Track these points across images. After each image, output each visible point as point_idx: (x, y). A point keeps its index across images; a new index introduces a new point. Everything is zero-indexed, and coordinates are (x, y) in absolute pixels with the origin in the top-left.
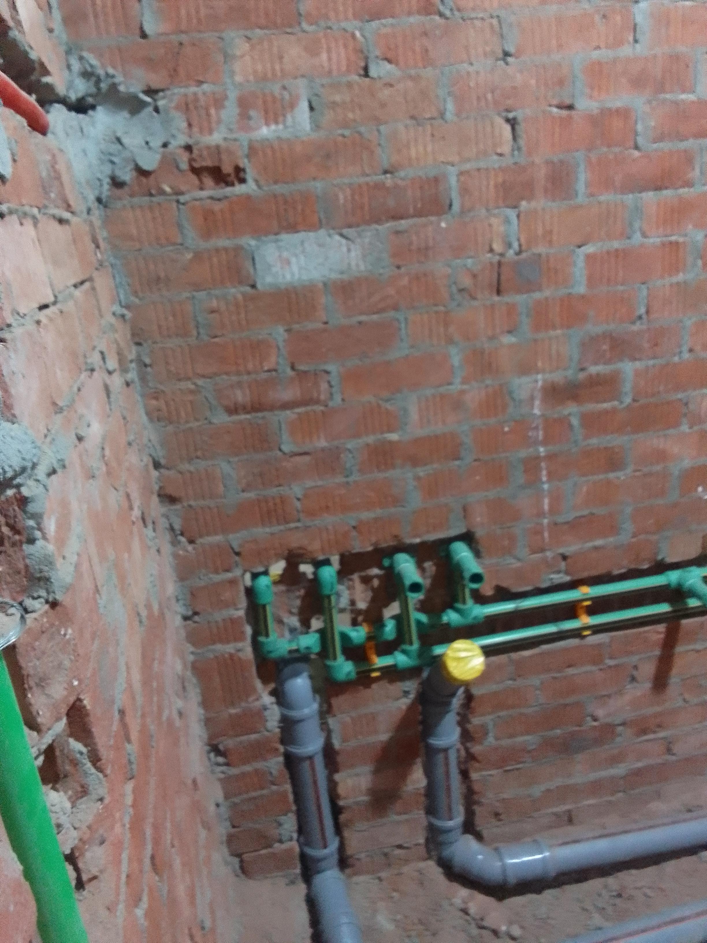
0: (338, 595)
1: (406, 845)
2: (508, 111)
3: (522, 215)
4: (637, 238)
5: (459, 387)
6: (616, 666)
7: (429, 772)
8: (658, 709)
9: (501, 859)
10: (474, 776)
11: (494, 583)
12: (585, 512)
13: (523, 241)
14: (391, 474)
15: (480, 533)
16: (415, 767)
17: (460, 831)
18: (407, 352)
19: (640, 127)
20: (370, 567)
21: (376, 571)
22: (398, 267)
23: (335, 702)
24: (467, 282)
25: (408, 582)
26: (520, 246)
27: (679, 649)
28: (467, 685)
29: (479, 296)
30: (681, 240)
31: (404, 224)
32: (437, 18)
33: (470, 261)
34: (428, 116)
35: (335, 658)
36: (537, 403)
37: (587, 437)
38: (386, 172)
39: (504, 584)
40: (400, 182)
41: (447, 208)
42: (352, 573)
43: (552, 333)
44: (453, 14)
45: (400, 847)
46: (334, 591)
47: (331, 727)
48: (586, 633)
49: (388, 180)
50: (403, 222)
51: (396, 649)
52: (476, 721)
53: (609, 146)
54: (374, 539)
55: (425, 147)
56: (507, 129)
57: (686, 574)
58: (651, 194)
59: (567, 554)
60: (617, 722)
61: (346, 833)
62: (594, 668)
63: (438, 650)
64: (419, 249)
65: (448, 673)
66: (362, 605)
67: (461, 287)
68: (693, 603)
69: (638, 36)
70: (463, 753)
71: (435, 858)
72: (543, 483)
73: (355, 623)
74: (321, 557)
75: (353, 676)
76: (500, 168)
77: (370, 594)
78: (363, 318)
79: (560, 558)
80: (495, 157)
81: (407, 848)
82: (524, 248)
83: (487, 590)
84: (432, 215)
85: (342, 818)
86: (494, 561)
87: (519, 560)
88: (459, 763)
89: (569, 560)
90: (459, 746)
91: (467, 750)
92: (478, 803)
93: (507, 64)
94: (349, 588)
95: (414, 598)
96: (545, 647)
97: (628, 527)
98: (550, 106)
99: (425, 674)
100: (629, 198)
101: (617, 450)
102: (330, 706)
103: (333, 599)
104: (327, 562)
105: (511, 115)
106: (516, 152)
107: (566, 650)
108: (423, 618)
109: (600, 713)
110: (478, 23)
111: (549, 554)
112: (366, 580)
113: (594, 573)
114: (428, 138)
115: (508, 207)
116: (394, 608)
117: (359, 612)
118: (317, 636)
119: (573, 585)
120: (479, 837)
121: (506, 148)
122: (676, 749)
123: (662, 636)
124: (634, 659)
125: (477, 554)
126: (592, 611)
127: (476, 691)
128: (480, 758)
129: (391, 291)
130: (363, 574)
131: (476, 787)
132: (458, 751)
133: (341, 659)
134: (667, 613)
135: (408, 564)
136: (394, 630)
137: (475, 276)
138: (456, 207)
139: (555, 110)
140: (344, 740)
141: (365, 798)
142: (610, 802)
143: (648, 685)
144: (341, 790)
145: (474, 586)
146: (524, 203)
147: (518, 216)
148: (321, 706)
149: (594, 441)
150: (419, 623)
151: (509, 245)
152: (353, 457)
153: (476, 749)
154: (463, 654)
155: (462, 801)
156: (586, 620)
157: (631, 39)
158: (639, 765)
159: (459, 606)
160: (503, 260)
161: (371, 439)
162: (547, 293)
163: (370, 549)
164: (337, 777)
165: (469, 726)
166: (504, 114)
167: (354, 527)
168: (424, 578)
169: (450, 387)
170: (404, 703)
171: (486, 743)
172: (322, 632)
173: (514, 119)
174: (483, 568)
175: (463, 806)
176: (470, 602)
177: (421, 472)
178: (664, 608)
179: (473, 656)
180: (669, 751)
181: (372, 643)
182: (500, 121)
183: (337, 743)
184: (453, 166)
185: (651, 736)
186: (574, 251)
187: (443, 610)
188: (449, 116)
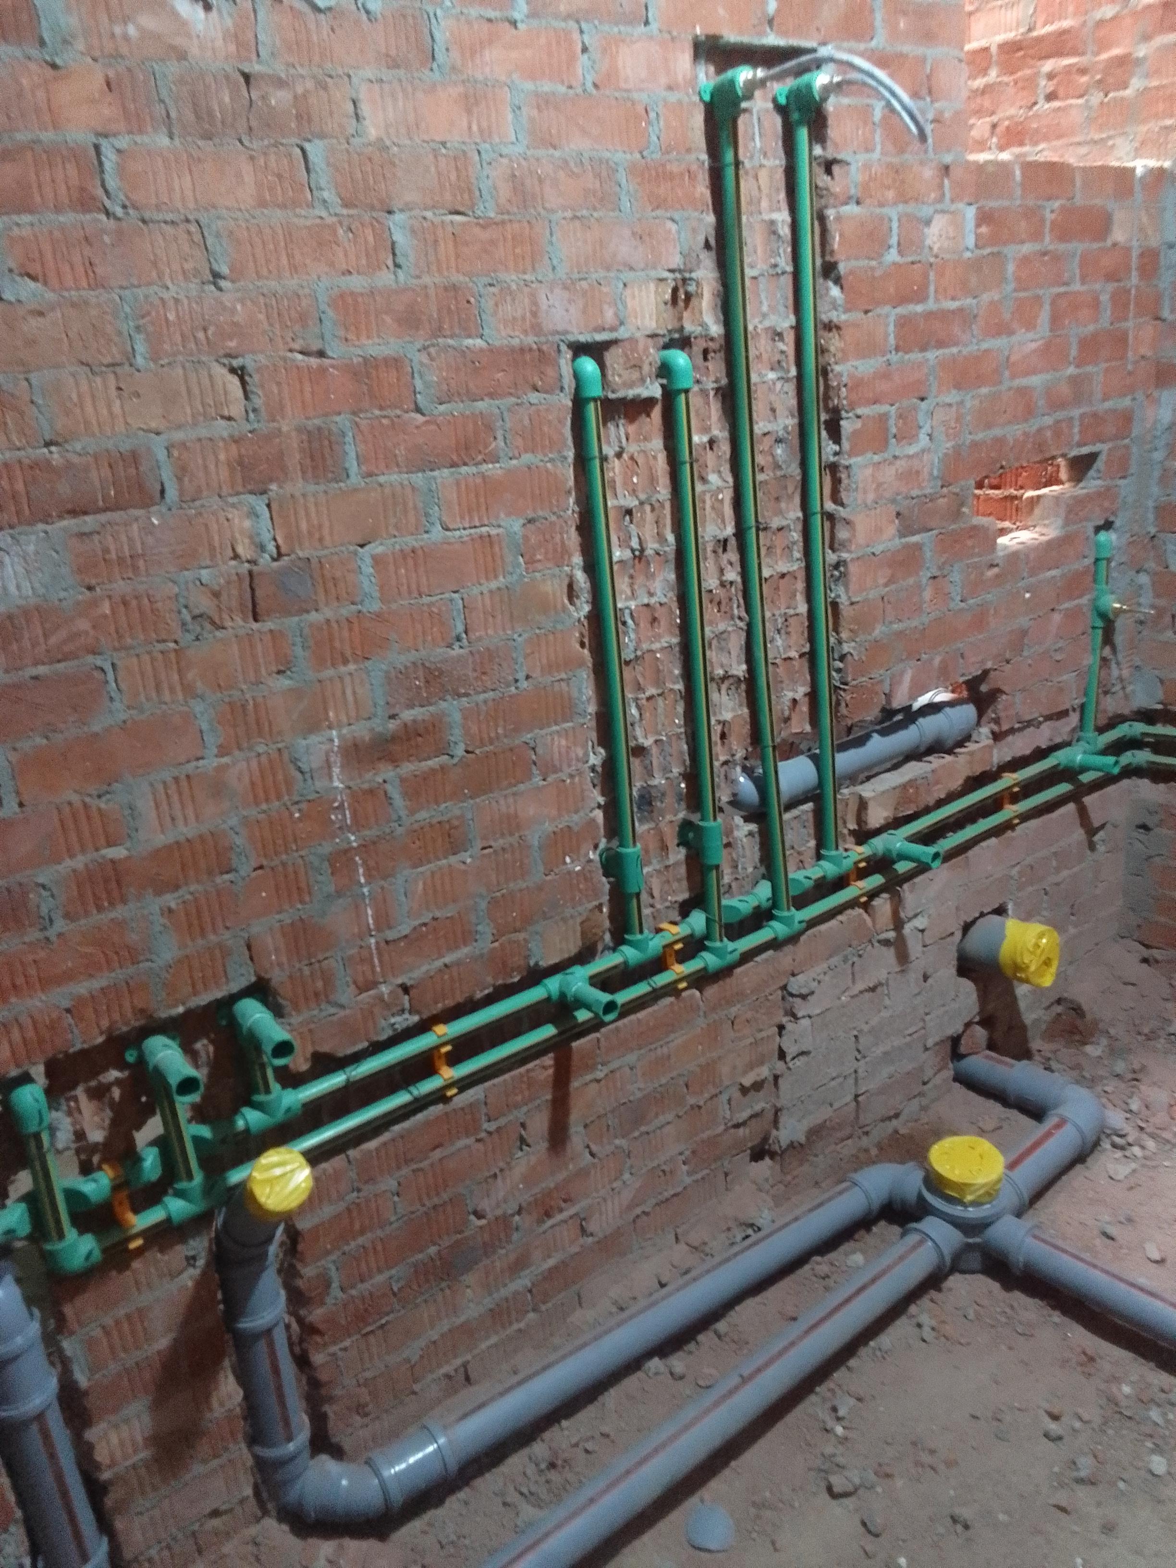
0: (52, 1130)
1: (224, 1508)
2: (229, 356)
3: (274, 506)
4: (437, 533)
5: (216, 762)
6: (498, 1130)
7: (244, 1378)
8: (561, 1176)
9: (377, 1474)
10: (318, 1358)
11: (310, 1050)
12: (426, 918)
13: (280, 541)
14: (120, 912)
15: (277, 977)
16: (222, 1375)
17: (306, 1454)
18: (123, 716)
19: (419, 384)
20: (105, 1069)
21: (114, 1074)
22: (90, 588)
23: (68, 1310)
24: (205, 604)
25: (174, 1081)
26: (278, 547)
27: (575, 1084)
28: (287, 1218)
29: (228, 623)
30: (494, 532)
31: (89, 522)
32: (103, 217)
33: (204, 573)
34: (108, 360)
35: (61, 1236)
36: (336, 770)
37: (412, 812)
38: (48, 444)
39: (325, 1048)
40: (76, 459)
41: (158, 495)
42: (74, 1087)
43: (343, 669)
44: (127, 214)
45: (215, 1513)
46: (45, 1124)
47: (69, 1353)
48: (450, 1093)
49: (55, 455)
50: (88, 519)
51: (165, 1193)
52: (309, 1271)
53: (381, 408)
54: (105, 1023)
55: (109, 407)
56: (235, 381)
57: (569, 977)
58: (446, 472)
59: (409, 983)
60: (510, 1212)
61: (119, 1524)
62: (470, 1141)
63: (235, 1177)
64: (121, 560)
65: (260, 1206)
66: (96, 1136)
67: (197, 612)
68: (582, 1015)
69: (400, 260)
70: (295, 1326)
71: (274, 1513)
72: (361, 886)
73: (86, 1169)
74: (14, 1072)
75: (97, 1255)
76: (231, 437)
77: (108, 1114)
78: (42, 670)
79: (400, 991)
80: (223, 423)
81: (226, 1512)
82: (284, 550)
83: (299, 1062)
84: (135, 507)
85: (109, 1501)
86: (306, 1015)
87: (342, 1007)
88: (291, 1345)
89: (413, 992)
90: (287, 1318)
91: (300, 1321)
92: (330, 1399)
93: (220, 289)
94: (70, 1113)
95: (184, 1103)
96: (397, 1128)
97: (486, 929)
98: (291, 351)
99: (219, 1221)
100: (418, 478)
101: (456, 823)
102: (61, 1320)
103: (45, 1137)
104: (26, 1079)
105: (236, 363)
106: (252, 416)
107: (427, 1123)
108: (205, 1131)
109: (485, 1205)
110: (168, 229)
111: (384, 989)
112: (98, 1094)
113: (450, 1003)
114: (113, 392)
115: (251, 492)
116: (154, 1127)
117: (94, 1148)
118: (23, 1206)
119: (423, 1027)
120: (337, 1453)
121: (237, 409)
122: (592, 1227)
123: (551, 1071)
124: (520, 1114)
125: (278, 1012)
126: (453, 1060)
127: (303, 1225)
128: (321, 1327)
129: (83, 625)
130: (93, 1083)
131: (323, 1376)
132: (288, 1327)
133: (71, 1234)
134: (554, 1037)
135: (169, 1052)
136: (158, 1162)
137: (216, 595)
138: (172, 493)
139: (300, 357)
140: (93, 1370)
141: (144, 1454)
142: (520, 1330)
143: (545, 1145)
144: (101, 1455)
145: (280, 1062)
146: (274, 487)
147: (269, 506)
148: (44, 1323)
149: (423, 815)
150: (198, 1141)
151: (262, 548)
152: (53, 896)
153: (316, 1315)
154: (278, 1171)
155: (304, 1404)
156: (449, 1073)
157: (390, 263)
158: (551, 1262)
159: (260, 1098)
160: (255, 568)
161: (79, 862)
162: (328, 613)
163: (100, 1040)
164: (91, 1435)
165: (300, 1283)
166: (226, 361)
167: (68, 1011)
168: (197, 1066)
169: (201, 763)
170: (189, 1278)
171: (329, 1300)
172: (31, 1199)
173: (242, 368)
174: (291, 1031)
175: (306, 1413)
176: (275, 1087)
177: (171, 900)
178: (548, 1031)
179: (292, 1171)
180: (583, 1231)
181: (123, 1194)
182: (220, 372)
183: (82, 1379)
184: (158, 434)
185: (559, 1217)
186: (355, 553)
187: (236, 1111)
188: (140, 361)
